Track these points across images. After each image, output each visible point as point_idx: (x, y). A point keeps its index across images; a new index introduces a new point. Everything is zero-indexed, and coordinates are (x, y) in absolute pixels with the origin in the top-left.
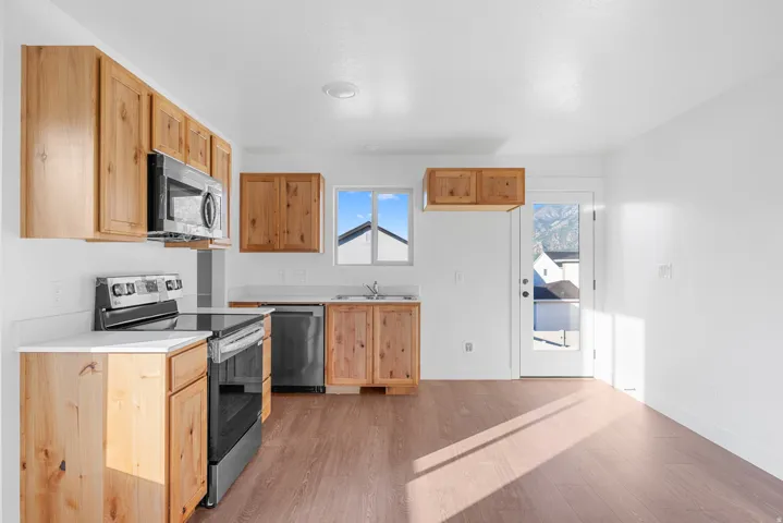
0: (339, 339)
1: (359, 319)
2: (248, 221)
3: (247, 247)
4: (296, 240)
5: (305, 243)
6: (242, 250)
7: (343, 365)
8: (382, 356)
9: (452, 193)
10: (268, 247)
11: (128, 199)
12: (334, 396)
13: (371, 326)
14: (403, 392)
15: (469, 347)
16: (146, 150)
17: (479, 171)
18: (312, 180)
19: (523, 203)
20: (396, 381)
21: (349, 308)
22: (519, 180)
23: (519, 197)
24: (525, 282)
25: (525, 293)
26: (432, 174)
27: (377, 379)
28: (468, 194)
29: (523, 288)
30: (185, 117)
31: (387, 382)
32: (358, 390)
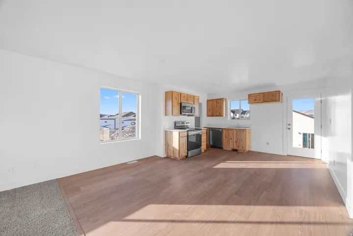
0: (226, 137)
1: (230, 132)
2: (208, 110)
3: (208, 116)
4: (218, 114)
5: (220, 115)
6: (207, 116)
7: (227, 143)
8: (236, 142)
9: (255, 100)
10: (212, 116)
11: (177, 109)
12: (225, 150)
13: (233, 134)
14: (242, 152)
15: (268, 144)
16: (180, 102)
17: (264, 93)
18: (222, 100)
19: (279, 101)
20: (240, 149)
21: (228, 130)
22: (277, 95)
23: (278, 100)
24: (289, 125)
25: (289, 129)
26: (250, 96)
27: (235, 147)
28: (260, 100)
29: (289, 127)
30: (188, 95)
31: (237, 148)
32: (230, 150)
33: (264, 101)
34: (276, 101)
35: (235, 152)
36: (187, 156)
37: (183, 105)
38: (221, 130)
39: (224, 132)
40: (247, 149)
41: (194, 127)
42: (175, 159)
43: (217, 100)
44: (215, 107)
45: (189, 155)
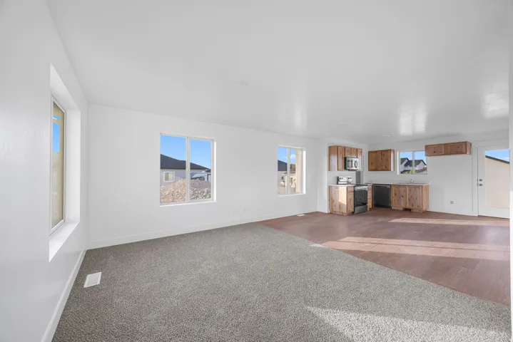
0: (395, 194)
1: (401, 189)
2: (370, 163)
4: (384, 168)
5: (387, 169)
6: (369, 170)
7: (396, 201)
8: (409, 200)
9: (434, 152)
10: (376, 170)
11: (342, 164)
12: (394, 210)
13: (405, 191)
14: (417, 211)
15: (452, 203)
16: (344, 157)
17: (445, 144)
18: (389, 151)
19: (466, 153)
20: (415, 208)
21: (398, 186)
22: (464, 146)
23: (464, 151)
24: (481, 180)
25: (481, 185)
26: (427, 147)
27: (408, 206)
28: (441, 152)
29: (480, 182)
30: (351, 148)
31: (411, 207)
32: (402, 209)
33: (446, 154)
34: (462, 153)
35: (407, 212)
36: (353, 213)
37: (347, 159)
38: (388, 187)
39: (393, 189)
40: (424, 208)
41: (355, 183)
42: (342, 215)
43: (382, 151)
44: (379, 160)
45: (356, 212)
